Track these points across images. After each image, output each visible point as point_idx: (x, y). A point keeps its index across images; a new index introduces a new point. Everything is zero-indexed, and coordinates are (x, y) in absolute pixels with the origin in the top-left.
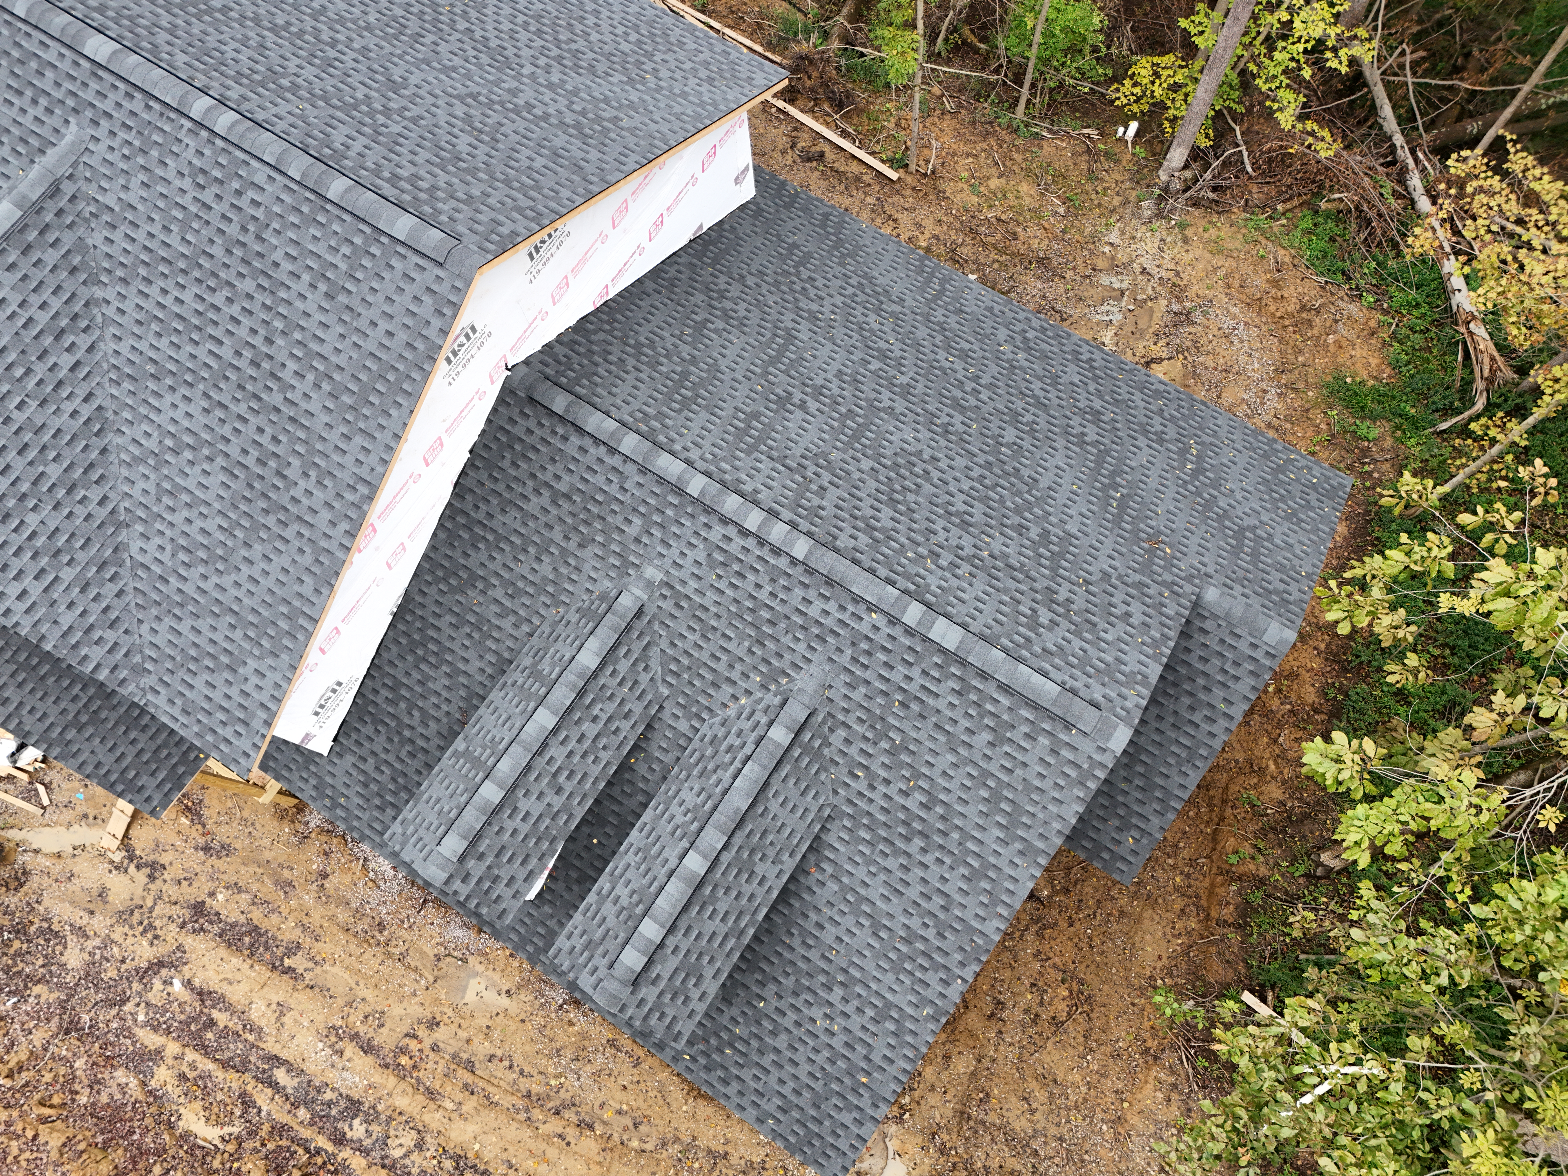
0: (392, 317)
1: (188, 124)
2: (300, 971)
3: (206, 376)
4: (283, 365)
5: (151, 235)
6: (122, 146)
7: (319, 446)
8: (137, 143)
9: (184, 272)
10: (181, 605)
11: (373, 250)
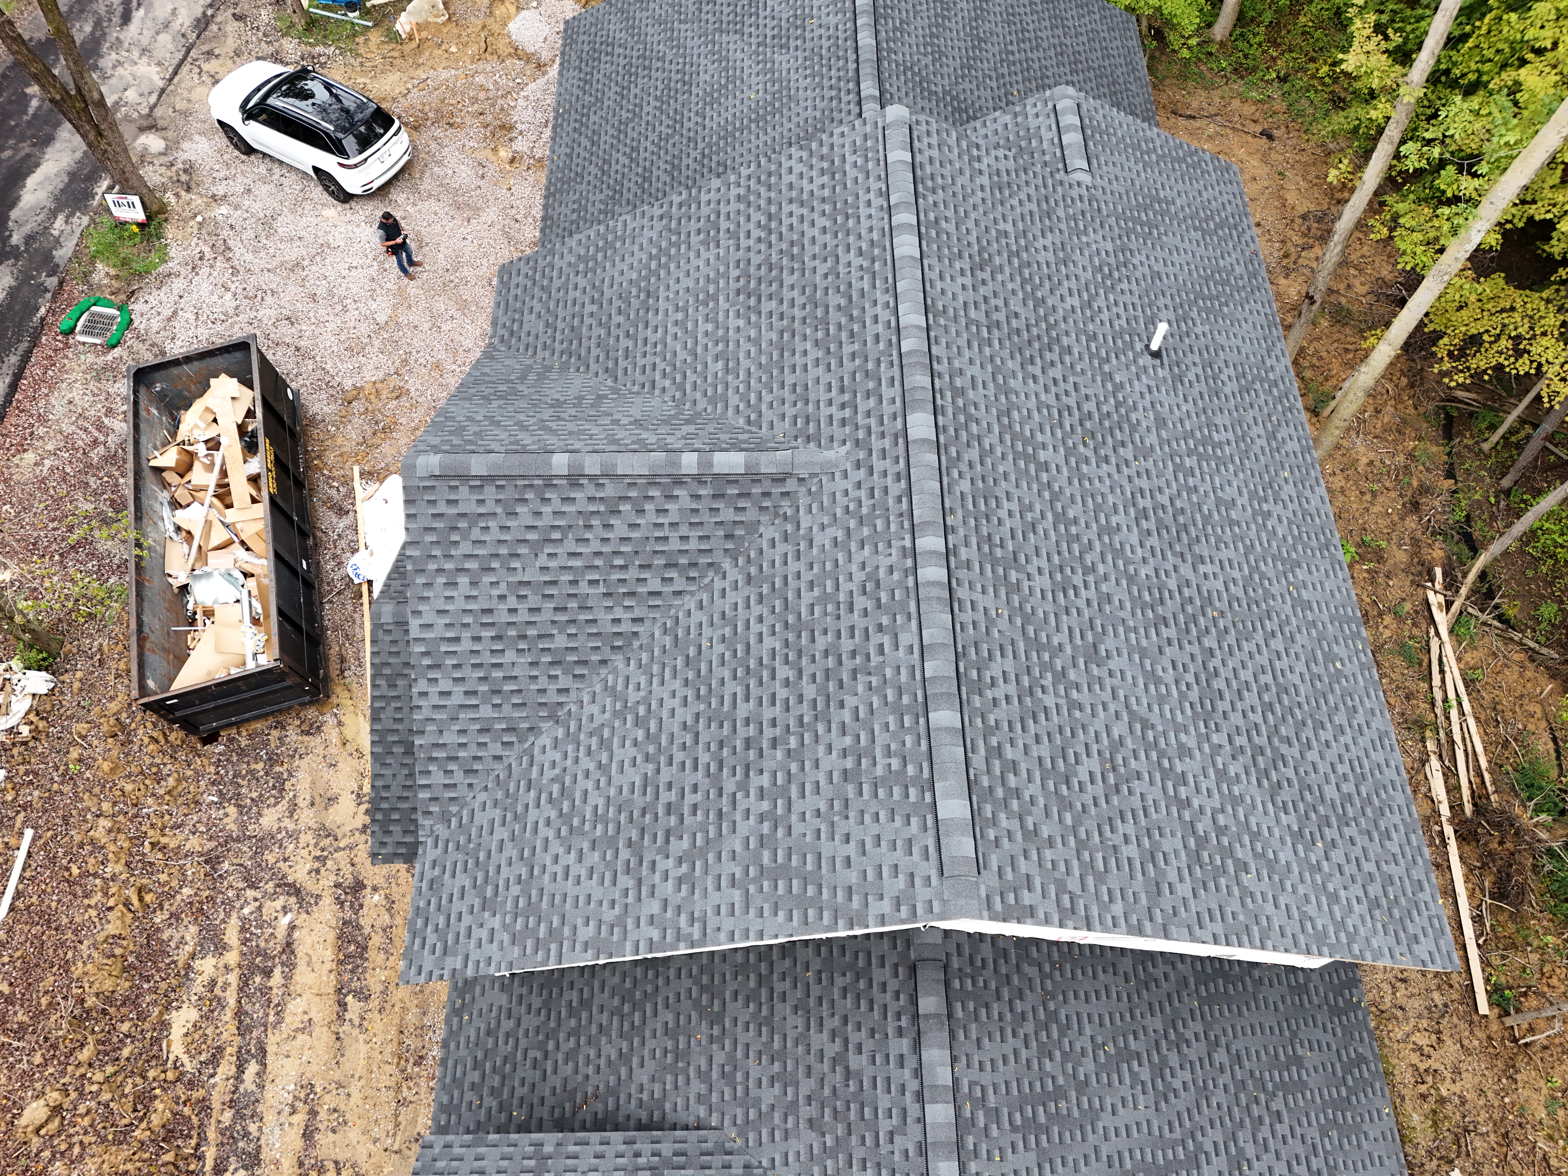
0: (864, 853)
1: (908, 543)
2: (347, 1016)
3: (713, 706)
4: (761, 772)
5: (798, 575)
6: (853, 500)
7: (711, 857)
8: (864, 511)
9: (786, 625)
10: (516, 817)
11: (912, 792)
